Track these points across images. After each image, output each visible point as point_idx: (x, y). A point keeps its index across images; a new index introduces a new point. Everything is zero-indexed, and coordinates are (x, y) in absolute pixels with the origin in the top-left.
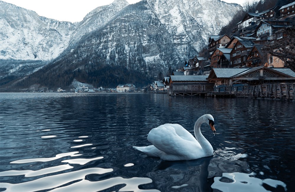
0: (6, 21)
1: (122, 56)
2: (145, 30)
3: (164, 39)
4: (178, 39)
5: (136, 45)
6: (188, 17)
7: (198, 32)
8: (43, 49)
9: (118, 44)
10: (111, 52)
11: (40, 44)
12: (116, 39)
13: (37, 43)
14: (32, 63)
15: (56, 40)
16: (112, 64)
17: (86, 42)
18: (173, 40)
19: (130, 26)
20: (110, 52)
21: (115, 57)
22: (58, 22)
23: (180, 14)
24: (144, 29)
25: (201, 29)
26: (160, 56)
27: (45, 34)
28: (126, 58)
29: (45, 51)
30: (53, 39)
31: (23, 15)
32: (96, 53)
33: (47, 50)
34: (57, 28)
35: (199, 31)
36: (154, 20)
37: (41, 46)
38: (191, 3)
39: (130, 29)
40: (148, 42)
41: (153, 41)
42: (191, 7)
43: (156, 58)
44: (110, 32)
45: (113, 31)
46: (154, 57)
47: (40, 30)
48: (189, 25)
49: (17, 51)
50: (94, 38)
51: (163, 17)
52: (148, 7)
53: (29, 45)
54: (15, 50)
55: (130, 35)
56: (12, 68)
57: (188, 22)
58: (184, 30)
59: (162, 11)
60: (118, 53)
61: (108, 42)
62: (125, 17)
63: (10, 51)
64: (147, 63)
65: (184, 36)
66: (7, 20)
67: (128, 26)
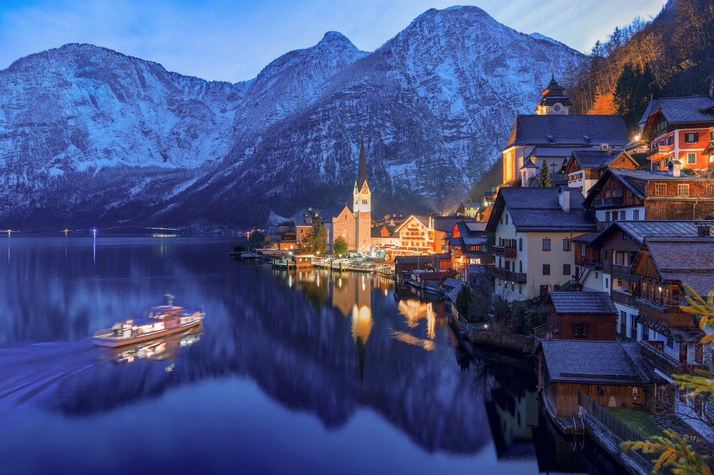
0: (109, 88)
1: (346, 167)
2: (389, 112)
3: (424, 130)
4: (451, 128)
5: (372, 144)
6: (474, 78)
7: (493, 110)
8: (179, 143)
9: (340, 143)
10: (328, 158)
11: (173, 134)
12: (335, 133)
13: (167, 131)
14: (169, 175)
15: (205, 123)
16: (331, 182)
17: (281, 140)
18: (443, 129)
19: (361, 106)
20: (325, 158)
21: (335, 167)
22: (205, 83)
23: (458, 73)
24: (386, 112)
25: (501, 103)
26: (416, 164)
27: (181, 112)
28: (354, 169)
29: (184, 148)
30: (198, 122)
31: (138, 74)
32: (300, 161)
33: (186, 145)
34: (203, 97)
35: (496, 108)
36: (407, 92)
37: (176, 136)
38: (482, 46)
39: (360, 112)
40: (394, 138)
41: (404, 135)
42: (481, 54)
43: (409, 168)
44: (324, 121)
45: (329, 118)
46: (405, 165)
47: (171, 102)
48: (475, 97)
49: (132, 148)
50: (294, 132)
51: (423, 83)
52: (393, 64)
53: (153, 136)
54: (127, 146)
55: (360, 124)
56: (133, 185)
57: (473, 91)
58: (464, 108)
59: (421, 70)
60: (340, 161)
61: (319, 140)
62: (350, 89)
63: (118, 149)
64: (393, 178)
65: (463, 120)
66: (111, 86)
67: (356, 106)
